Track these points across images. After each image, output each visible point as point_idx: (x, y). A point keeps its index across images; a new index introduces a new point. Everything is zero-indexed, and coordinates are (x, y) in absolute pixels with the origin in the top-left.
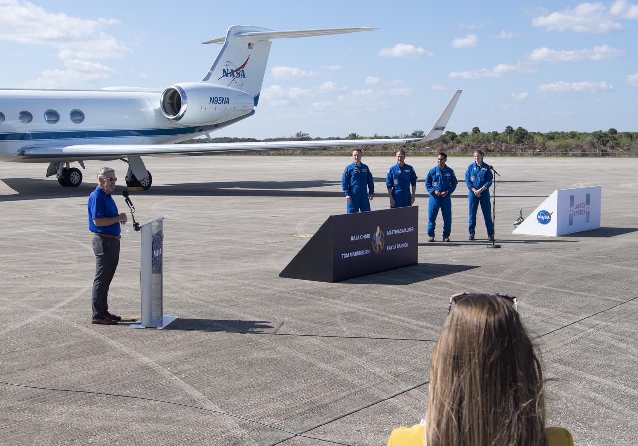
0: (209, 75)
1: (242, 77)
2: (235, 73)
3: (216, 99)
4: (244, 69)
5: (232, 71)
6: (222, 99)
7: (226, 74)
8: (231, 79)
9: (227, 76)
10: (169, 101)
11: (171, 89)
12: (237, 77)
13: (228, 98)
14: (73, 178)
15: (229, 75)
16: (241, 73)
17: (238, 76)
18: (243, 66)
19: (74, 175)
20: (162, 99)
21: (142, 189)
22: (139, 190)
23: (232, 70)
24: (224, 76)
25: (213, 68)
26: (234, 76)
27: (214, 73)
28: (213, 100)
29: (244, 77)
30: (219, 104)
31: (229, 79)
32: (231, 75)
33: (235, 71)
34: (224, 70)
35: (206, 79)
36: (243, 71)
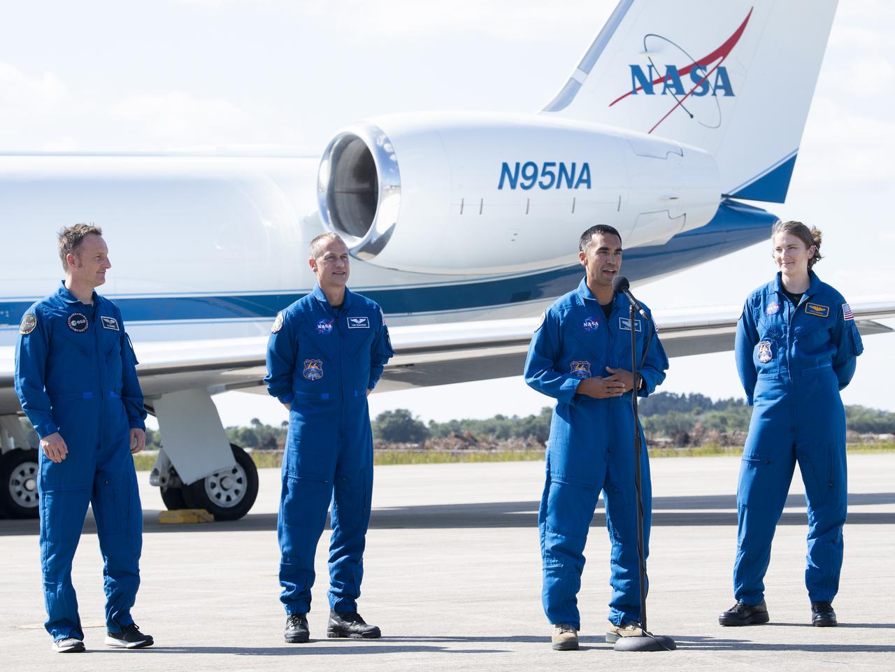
0: (573, 88)
1: (721, 92)
2: (686, 81)
3: (530, 171)
4: (728, 62)
5: (673, 74)
6: (556, 170)
7: (643, 82)
8: (670, 99)
9: (649, 91)
10: (354, 185)
11: (348, 140)
12: (692, 92)
13: (586, 166)
14: (18, 488)
15: (658, 88)
16: (711, 79)
17: (700, 89)
18: (724, 50)
19: (22, 473)
20: (325, 179)
21: (212, 516)
22: (195, 519)
23: (671, 69)
24: (634, 91)
25: (588, 64)
26: (680, 90)
27: (589, 83)
28: (510, 175)
29: (729, 92)
30: (543, 187)
31: (662, 99)
32: (667, 86)
33: (685, 71)
34: (636, 71)
35: (560, 104)
36: (722, 72)
